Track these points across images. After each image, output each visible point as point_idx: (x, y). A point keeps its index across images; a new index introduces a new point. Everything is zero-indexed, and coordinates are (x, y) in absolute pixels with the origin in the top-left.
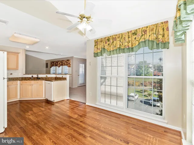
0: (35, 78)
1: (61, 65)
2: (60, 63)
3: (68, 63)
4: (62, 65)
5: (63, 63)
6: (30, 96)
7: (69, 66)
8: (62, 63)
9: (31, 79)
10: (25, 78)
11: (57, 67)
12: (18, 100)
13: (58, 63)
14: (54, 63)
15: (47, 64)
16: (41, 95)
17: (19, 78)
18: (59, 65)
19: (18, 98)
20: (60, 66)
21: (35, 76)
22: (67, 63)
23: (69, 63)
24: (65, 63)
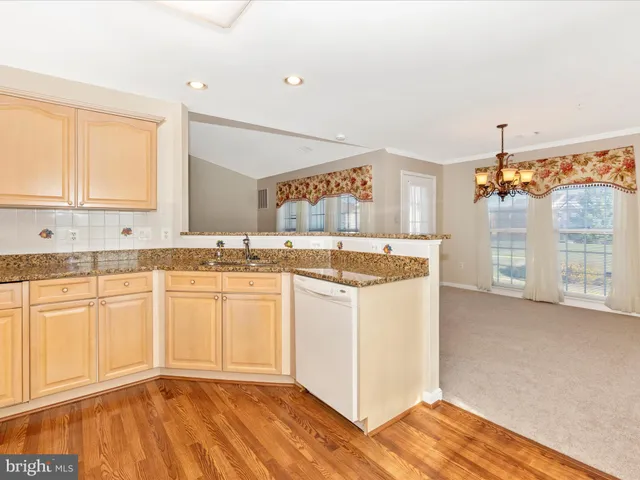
0: (230, 252)
1: (325, 193)
2: (320, 186)
3: (358, 183)
4: (327, 193)
5: (333, 185)
6: (213, 359)
7: (366, 198)
8: (328, 182)
9: (216, 255)
10: (190, 251)
11: (305, 203)
12: (157, 374)
13: (307, 185)
14: (290, 186)
15: (262, 195)
16: (273, 362)
17: (162, 250)
18: (313, 195)
19: (157, 363)
20: (318, 199)
21: (234, 242)
22: (353, 181)
23: (365, 183)
24: (343, 184)
